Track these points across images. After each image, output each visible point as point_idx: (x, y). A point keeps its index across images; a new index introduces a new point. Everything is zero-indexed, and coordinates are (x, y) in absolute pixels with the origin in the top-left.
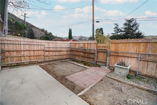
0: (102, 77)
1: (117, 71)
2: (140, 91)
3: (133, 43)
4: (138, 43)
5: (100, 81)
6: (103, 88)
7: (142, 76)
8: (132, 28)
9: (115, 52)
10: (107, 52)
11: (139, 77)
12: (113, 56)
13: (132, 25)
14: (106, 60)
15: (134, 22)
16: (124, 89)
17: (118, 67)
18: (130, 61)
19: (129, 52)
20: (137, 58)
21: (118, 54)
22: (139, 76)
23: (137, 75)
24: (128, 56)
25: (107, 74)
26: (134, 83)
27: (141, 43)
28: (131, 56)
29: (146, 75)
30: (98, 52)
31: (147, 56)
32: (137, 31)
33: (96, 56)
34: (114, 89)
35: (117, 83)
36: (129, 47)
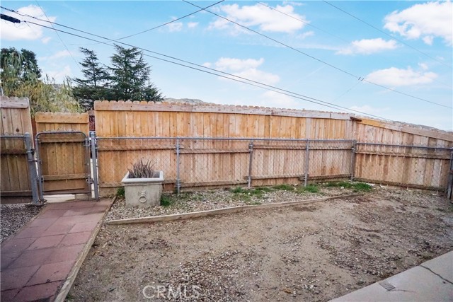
0: (92, 232)
1: (132, 195)
2: (198, 222)
3: (161, 113)
4: (171, 114)
5: (91, 251)
6: (113, 268)
7: (188, 190)
8: (134, 73)
9: (114, 141)
10: (85, 142)
11: (183, 193)
12: (110, 153)
13: (133, 65)
14: (87, 171)
15: (138, 57)
16: (169, 238)
17: (134, 183)
18: (159, 160)
19: (153, 137)
20: (172, 151)
21: (123, 147)
22: (182, 191)
23: (179, 189)
24: (152, 148)
25: (104, 218)
26: (181, 210)
27: (178, 112)
28: (159, 146)
29: (194, 184)
30: (42, 144)
31: (191, 143)
32: (146, 84)
33: (34, 161)
34: (147, 252)
35: (145, 231)
36: (152, 122)
